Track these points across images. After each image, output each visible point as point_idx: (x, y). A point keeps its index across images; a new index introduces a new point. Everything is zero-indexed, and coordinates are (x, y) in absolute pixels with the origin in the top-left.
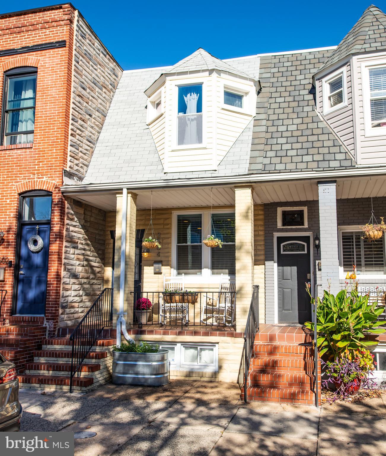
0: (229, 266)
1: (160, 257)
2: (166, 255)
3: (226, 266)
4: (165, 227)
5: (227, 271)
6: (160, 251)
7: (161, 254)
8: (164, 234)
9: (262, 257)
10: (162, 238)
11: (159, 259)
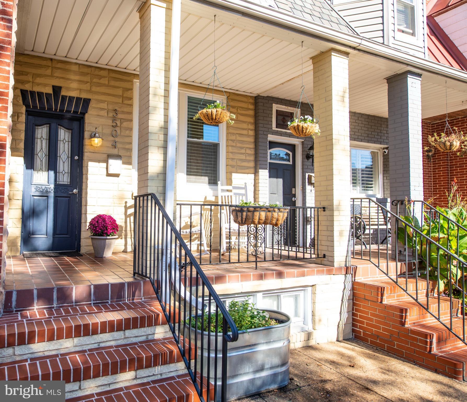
0: (209, 173)
1: (117, 150)
2: (127, 147)
3: (207, 173)
4: (126, 102)
5: (206, 179)
6: (117, 139)
7: (118, 145)
8: (123, 113)
9: (252, 164)
10: (121, 119)
11: (115, 152)
